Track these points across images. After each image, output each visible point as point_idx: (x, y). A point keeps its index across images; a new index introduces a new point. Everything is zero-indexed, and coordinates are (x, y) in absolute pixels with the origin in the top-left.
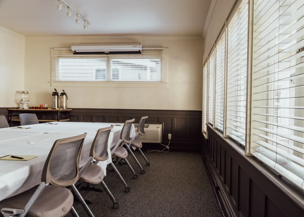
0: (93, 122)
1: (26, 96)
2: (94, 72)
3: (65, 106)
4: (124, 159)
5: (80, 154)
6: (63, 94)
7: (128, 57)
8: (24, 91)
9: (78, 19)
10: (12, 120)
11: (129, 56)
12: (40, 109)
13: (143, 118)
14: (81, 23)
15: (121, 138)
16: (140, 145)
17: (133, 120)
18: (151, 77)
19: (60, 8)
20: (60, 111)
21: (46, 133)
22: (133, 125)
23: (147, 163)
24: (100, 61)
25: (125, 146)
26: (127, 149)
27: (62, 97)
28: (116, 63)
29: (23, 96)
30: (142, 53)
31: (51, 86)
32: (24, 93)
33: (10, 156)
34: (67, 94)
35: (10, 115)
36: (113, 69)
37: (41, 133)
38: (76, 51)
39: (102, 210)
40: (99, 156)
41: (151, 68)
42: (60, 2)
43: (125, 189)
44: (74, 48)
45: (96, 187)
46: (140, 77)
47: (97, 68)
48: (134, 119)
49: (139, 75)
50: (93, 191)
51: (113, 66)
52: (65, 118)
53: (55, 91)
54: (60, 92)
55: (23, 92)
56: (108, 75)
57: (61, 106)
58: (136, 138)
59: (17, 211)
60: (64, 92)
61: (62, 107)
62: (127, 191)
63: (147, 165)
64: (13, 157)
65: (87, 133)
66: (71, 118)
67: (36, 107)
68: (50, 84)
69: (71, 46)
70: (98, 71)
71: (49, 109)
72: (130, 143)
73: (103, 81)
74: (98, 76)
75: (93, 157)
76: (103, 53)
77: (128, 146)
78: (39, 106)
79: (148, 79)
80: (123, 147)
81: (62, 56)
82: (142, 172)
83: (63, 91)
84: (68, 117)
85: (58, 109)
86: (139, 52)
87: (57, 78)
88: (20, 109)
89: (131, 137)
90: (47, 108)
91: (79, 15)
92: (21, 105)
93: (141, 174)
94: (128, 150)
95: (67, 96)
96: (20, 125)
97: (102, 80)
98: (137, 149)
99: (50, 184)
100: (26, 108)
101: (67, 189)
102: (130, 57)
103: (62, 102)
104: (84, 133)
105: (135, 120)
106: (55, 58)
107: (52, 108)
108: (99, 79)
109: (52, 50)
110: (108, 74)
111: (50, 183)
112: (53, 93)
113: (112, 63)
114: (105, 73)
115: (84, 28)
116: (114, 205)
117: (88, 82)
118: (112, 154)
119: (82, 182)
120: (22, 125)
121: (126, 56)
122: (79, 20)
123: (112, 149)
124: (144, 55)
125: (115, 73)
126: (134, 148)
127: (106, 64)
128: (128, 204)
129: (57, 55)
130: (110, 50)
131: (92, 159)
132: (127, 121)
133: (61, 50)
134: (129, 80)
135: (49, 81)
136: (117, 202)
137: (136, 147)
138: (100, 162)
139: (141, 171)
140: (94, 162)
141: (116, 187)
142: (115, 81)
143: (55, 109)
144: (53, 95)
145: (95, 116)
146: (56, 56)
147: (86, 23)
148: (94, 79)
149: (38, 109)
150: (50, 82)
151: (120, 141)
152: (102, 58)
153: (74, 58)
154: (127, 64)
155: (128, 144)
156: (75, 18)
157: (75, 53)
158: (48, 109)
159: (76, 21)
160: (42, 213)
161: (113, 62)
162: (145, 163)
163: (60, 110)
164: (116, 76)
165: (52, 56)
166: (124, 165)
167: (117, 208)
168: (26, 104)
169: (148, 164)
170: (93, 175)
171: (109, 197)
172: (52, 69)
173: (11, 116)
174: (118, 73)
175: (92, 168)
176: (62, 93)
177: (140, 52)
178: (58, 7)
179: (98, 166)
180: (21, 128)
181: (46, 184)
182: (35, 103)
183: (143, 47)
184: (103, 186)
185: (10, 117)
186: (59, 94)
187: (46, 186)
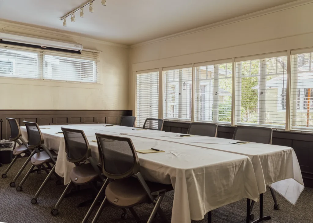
38: (3, 40)
121: (62, 54)
124: (83, 56)
130: (47, 45)
134: (68, 80)
145: (25, 118)
157: (1, 42)
177: (80, 52)
183: (83, 48)
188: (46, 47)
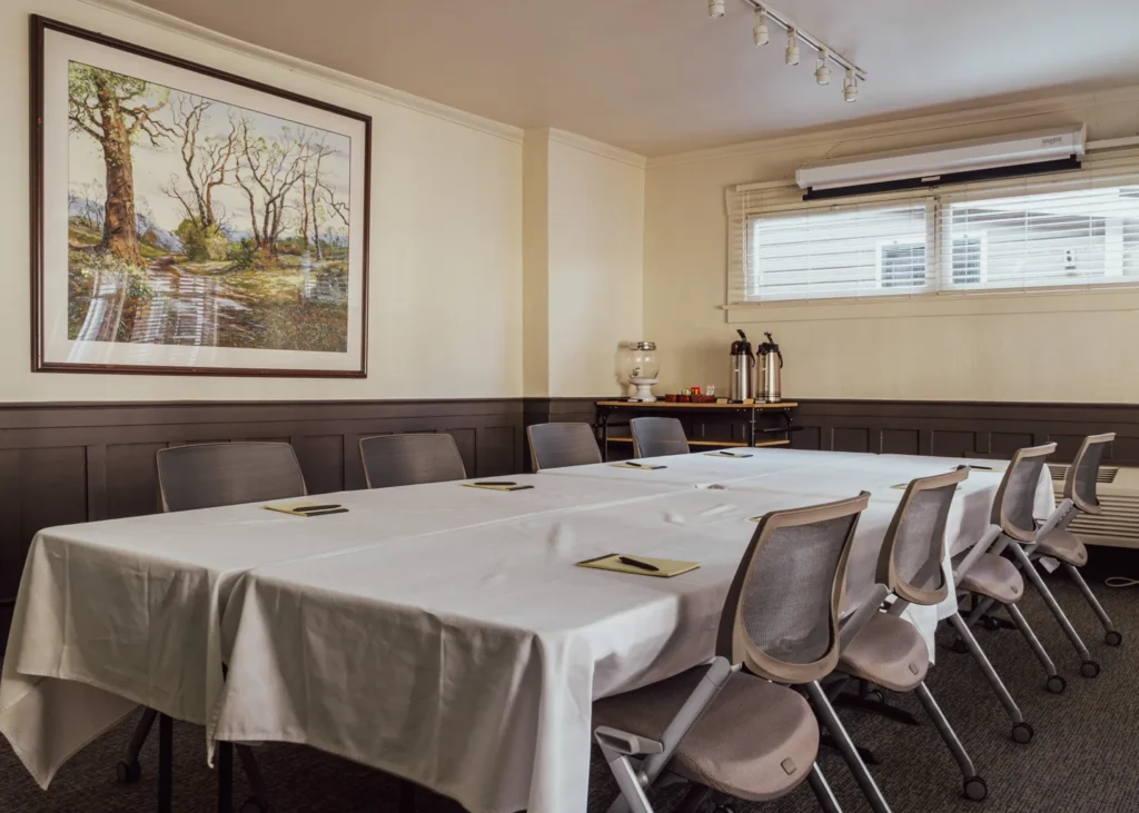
0: (877, 451)
1: (647, 359)
2: (879, 259)
3: (772, 390)
4: (1007, 607)
5: (843, 570)
6: (767, 348)
7: (1022, 188)
8: (641, 340)
9: (823, 67)
10: (608, 439)
11: (1025, 184)
12: (691, 401)
13: (1092, 439)
14: (834, 79)
15: (996, 520)
16: (1075, 554)
17: (1051, 447)
18: (1125, 264)
19: (764, 38)
20: (756, 409)
21: (717, 487)
22: (1046, 467)
23: (1109, 633)
24: (902, 216)
25: (1009, 554)
26: (1020, 566)
27: (764, 359)
28: (967, 216)
29: (640, 359)
30: (1084, 165)
31: (726, 321)
32: (643, 349)
33: (617, 558)
34: (780, 349)
35: (601, 422)
36: (956, 243)
37: (702, 487)
38: (814, 189)
39: (919, 795)
40: (908, 582)
41: (1125, 223)
42: (762, 17)
43: (1014, 728)
44: (805, 178)
45: (892, 703)
46: (1073, 268)
47: (889, 243)
48: (1055, 444)
49: (1069, 259)
50: (881, 718)
51: (955, 233)
52: (774, 436)
53: (740, 339)
54: (756, 340)
55: (641, 346)
56: (937, 266)
57: (761, 390)
58: (1057, 525)
59: (641, 744)
60: (771, 340)
61: (764, 395)
62: (1021, 736)
63: (1107, 643)
64: (625, 561)
65: (869, 494)
66: (796, 434)
67: (678, 396)
68: (722, 313)
69: (797, 172)
70: (891, 254)
71: (722, 403)
72: (1034, 542)
73: (915, 295)
74: (893, 273)
75: (888, 586)
76: (914, 183)
77: (1025, 554)
78: (688, 393)
79: (1112, 272)
80: (1003, 554)
81: (765, 209)
82: (1089, 670)
83: (766, 337)
84: (782, 432)
85: (752, 401)
86: (1072, 163)
87: (746, 292)
88: (631, 402)
89: (1036, 515)
90: (713, 399)
91: (827, 52)
92: (633, 388)
93: (1084, 674)
94: (1024, 571)
95: (780, 356)
96: (632, 457)
97: (914, 289)
98: (1064, 568)
99: (744, 669)
100: (648, 398)
101: (795, 692)
102: (1029, 187)
103: (763, 378)
104: (857, 494)
105: (1057, 448)
106: (739, 221)
107: (729, 399)
108: (896, 284)
109: (728, 192)
110: (934, 264)
111: (743, 664)
112: (734, 344)
113: (951, 218)
114: (922, 261)
115: (846, 98)
116: (966, 784)
117: (856, 300)
118: (959, 581)
119: (847, 676)
120: (638, 457)
122: (826, 71)
123: (957, 560)
124: (1094, 173)
125: (962, 259)
126: (1050, 566)
127: (929, 226)
128: (1028, 791)
129: (746, 207)
130: (944, 168)
131: (887, 594)
132: (1024, 453)
133: (761, 191)
135: (720, 302)
136: (982, 776)
137: (1059, 559)
138: (911, 606)
139: (1084, 663)
140: (887, 606)
141: (972, 715)
142: (963, 292)
143: (741, 402)
144: (733, 353)
145: (884, 429)
146: (744, 212)
147: (853, 75)
148: (877, 288)
149: (686, 402)
150: (724, 309)
151: (992, 530)
152: (910, 204)
153: (806, 212)
154: (1015, 220)
155: (1024, 546)
156: (816, 63)
157: (811, 195)
158: (719, 401)
159: (818, 74)
160: (717, 764)
161: (956, 213)
162: (1100, 632)
163: (756, 406)
164: (966, 269)
165: (729, 212)
166: (1002, 630)
167: (981, 800)
168: (649, 387)
169: (1113, 640)
170: (888, 654)
171: (946, 750)
172: (731, 260)
173: (603, 425)
174: (975, 257)
175: (884, 626)
176: (765, 344)
177: (1078, 160)
178: (755, 35)
179: (905, 623)
180: (639, 465)
181: (731, 664)
182: (674, 382)
183: (1089, 139)
184: (925, 702)
185: (601, 430)
186: (755, 350)
187: (730, 672)
188: (938, 178)
